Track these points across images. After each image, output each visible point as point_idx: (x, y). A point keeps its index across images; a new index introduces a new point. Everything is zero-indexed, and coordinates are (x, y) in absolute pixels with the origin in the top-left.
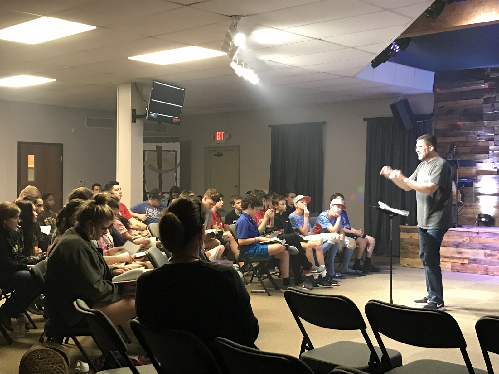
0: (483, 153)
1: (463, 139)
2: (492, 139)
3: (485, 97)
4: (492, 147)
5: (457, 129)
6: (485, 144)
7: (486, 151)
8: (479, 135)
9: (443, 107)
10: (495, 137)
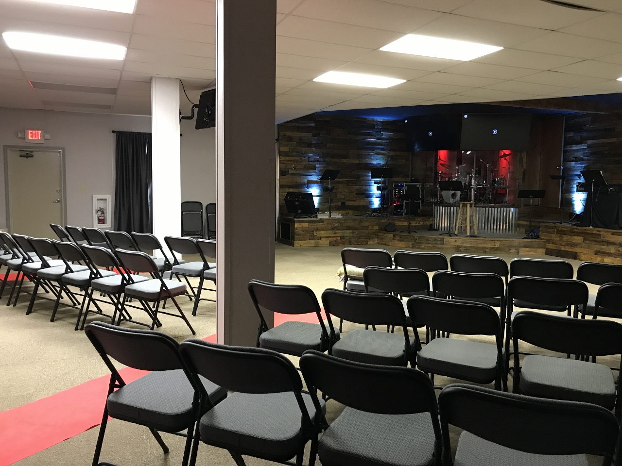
0: (312, 169)
1: (298, 159)
2: (318, 161)
3: (313, 132)
4: (317, 166)
5: (296, 152)
6: (313, 164)
7: (314, 168)
8: (309, 158)
9: (285, 135)
10: (319, 159)
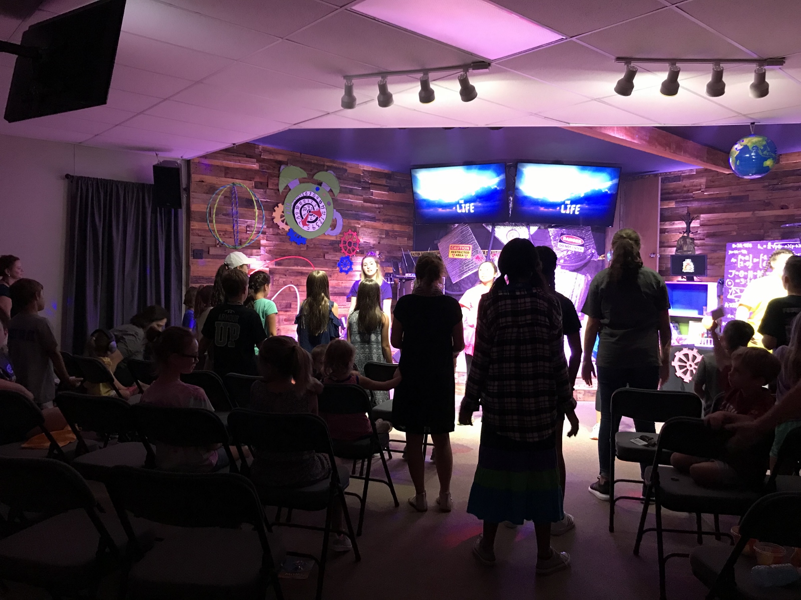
2: (264, 233)
3: (256, 180)
